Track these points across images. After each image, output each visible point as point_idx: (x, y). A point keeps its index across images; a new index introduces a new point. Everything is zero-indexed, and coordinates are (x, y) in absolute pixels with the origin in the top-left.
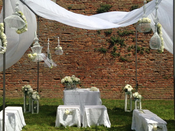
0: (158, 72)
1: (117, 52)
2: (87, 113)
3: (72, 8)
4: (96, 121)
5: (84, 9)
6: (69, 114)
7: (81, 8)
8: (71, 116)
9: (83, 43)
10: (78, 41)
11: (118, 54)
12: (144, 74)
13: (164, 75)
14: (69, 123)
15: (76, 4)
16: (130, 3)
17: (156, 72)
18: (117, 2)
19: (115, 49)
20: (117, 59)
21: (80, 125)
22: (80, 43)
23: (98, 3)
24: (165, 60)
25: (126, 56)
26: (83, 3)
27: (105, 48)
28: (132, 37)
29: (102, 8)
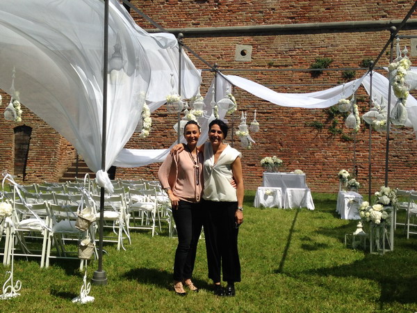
0: (397, 156)
1: (337, 128)
2: (289, 194)
3: (274, 64)
4: (298, 203)
5: (292, 66)
6: (270, 195)
7: (287, 64)
8: (272, 197)
9: (288, 115)
10: (281, 111)
11: (340, 131)
12: (376, 159)
13: (407, 161)
14: (269, 204)
15: (280, 59)
16: (361, 54)
17: (394, 157)
18: (341, 55)
19: (335, 124)
20: (338, 137)
21: (281, 206)
22: (284, 114)
23: (312, 56)
24: (410, 139)
25: (351, 133)
26: (291, 56)
27: (321, 122)
28: (362, 105)
29: (317, 64)
